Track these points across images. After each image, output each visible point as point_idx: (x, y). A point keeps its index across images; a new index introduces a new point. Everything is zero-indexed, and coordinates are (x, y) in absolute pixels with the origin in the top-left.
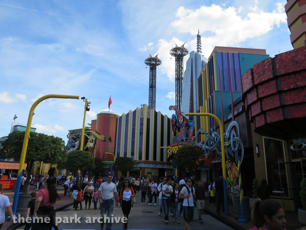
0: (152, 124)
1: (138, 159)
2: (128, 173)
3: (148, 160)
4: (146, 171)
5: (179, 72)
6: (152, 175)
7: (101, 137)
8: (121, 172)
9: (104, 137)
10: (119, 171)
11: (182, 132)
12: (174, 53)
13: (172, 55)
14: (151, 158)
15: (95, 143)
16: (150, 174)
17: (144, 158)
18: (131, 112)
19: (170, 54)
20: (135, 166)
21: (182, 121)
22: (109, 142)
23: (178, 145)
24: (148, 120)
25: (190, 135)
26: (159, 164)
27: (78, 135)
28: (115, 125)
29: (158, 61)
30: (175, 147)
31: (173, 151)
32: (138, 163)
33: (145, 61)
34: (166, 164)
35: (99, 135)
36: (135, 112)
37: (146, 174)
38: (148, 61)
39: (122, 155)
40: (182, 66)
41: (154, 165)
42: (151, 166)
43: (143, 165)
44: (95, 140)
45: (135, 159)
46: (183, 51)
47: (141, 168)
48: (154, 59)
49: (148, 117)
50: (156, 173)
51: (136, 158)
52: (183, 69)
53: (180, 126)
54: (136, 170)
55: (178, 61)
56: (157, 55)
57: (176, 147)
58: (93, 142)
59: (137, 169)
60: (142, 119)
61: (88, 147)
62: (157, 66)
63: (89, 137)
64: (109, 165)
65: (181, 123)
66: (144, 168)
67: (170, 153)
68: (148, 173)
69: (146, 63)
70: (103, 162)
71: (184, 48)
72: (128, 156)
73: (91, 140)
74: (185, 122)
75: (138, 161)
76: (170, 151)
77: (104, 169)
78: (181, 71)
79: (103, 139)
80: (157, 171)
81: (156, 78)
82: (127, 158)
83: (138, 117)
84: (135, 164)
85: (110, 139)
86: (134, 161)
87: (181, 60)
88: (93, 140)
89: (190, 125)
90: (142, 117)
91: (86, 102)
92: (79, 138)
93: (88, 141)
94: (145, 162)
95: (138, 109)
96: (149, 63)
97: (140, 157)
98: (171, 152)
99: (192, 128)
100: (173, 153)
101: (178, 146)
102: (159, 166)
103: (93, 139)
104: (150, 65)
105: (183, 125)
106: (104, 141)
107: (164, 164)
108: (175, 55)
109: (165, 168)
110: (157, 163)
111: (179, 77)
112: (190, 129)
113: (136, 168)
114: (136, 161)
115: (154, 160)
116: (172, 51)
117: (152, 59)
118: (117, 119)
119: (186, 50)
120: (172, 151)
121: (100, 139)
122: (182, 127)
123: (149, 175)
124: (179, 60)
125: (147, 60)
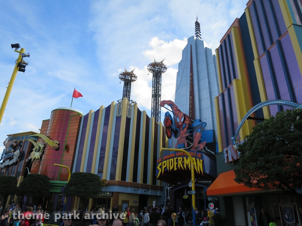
0: (133, 127)
1: (108, 179)
2: (91, 200)
3: (125, 181)
4: (121, 198)
5: (157, 88)
6: (130, 205)
7: (53, 144)
8: (79, 199)
9: (58, 143)
10: (76, 198)
11: (183, 136)
12: (152, 69)
13: (149, 71)
14: (129, 178)
15: (43, 153)
16: (127, 203)
17: (118, 178)
18: (103, 108)
19: (148, 69)
20: (104, 190)
21: (182, 120)
22: (66, 151)
23: (175, 157)
24: (128, 120)
25: (196, 140)
26: (141, 188)
27: (21, 142)
28: (77, 127)
29: (133, 77)
30: (170, 160)
31: (167, 167)
32: (109, 185)
33: (120, 76)
34: (151, 189)
35: (51, 140)
36: (108, 109)
37: (120, 203)
38: (123, 76)
39: (83, 169)
40: (160, 83)
41: (133, 189)
42: (129, 190)
43: (116, 189)
44: (44, 148)
45: (104, 178)
46: (162, 67)
47: (112, 192)
48: (129, 74)
49: (127, 115)
50: (135, 202)
51: (106, 176)
52: (161, 86)
53: (178, 129)
54: (104, 196)
55: (155, 77)
56: (133, 71)
57: (172, 159)
58: (40, 151)
59: (106, 194)
60: (118, 119)
61: (31, 159)
62: (132, 83)
63: (35, 144)
64: (61, 188)
65: (180, 124)
66: (118, 193)
67: (162, 170)
68: (124, 202)
69: (121, 78)
70: (51, 181)
71: (163, 64)
72: (92, 172)
73: (38, 148)
74: (187, 122)
75: (108, 181)
76: (161, 167)
77: (51, 193)
78: (159, 88)
79: (57, 146)
80: (137, 200)
81: (130, 95)
82: (92, 174)
83: (113, 115)
84: (103, 186)
85: (67, 148)
86: (103, 182)
87: (159, 76)
88: (40, 148)
89: (194, 126)
90: (119, 115)
91: (20, 53)
92: (21, 146)
93: (34, 149)
94: (120, 184)
95: (114, 104)
96: (124, 78)
97: (113, 176)
98: (163, 167)
99: (199, 130)
100: (166, 170)
101: (175, 159)
102: (140, 192)
103: (40, 146)
104: (124, 81)
105: (184, 125)
106: (57, 149)
107: (147, 188)
108: (153, 71)
109: (150, 194)
110: (138, 187)
111: (156, 94)
112: (196, 132)
113: (104, 192)
114: (106, 181)
115: (133, 181)
116: (150, 66)
117: (127, 73)
118: (81, 118)
119: (165, 66)
120: (165, 166)
121: (51, 146)
122: (183, 129)
123: (125, 206)
124: (157, 76)
125: (122, 74)
